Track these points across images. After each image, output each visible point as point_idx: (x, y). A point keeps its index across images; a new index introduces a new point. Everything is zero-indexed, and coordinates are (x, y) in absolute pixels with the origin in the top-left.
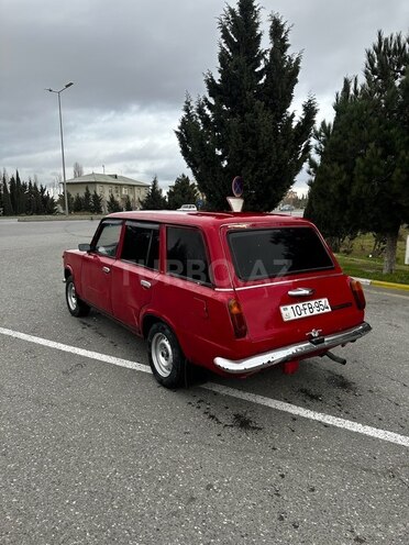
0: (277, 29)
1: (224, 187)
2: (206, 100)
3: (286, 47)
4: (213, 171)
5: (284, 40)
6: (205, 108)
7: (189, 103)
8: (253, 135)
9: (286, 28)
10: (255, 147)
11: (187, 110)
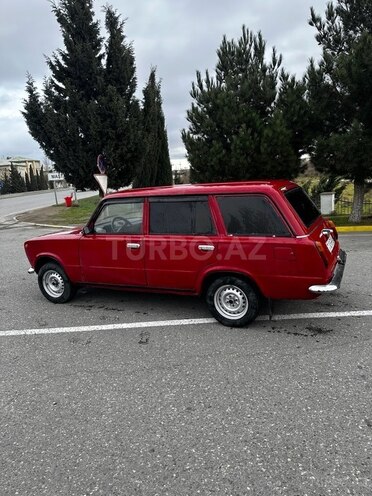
0: (112, 21)
1: (88, 166)
2: (53, 82)
3: (123, 38)
4: (74, 151)
5: (120, 31)
6: (53, 90)
7: (31, 84)
8: (110, 116)
9: (120, 20)
10: (114, 127)
11: (30, 90)
